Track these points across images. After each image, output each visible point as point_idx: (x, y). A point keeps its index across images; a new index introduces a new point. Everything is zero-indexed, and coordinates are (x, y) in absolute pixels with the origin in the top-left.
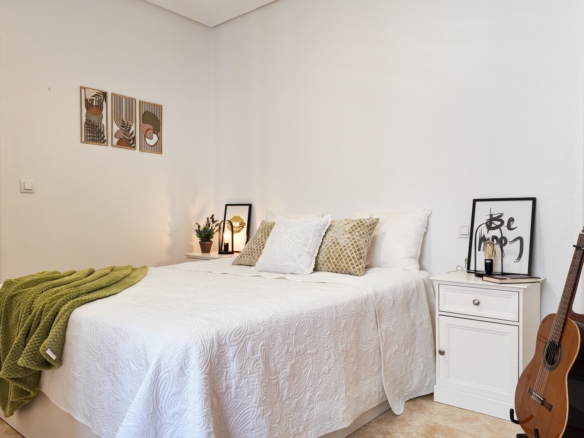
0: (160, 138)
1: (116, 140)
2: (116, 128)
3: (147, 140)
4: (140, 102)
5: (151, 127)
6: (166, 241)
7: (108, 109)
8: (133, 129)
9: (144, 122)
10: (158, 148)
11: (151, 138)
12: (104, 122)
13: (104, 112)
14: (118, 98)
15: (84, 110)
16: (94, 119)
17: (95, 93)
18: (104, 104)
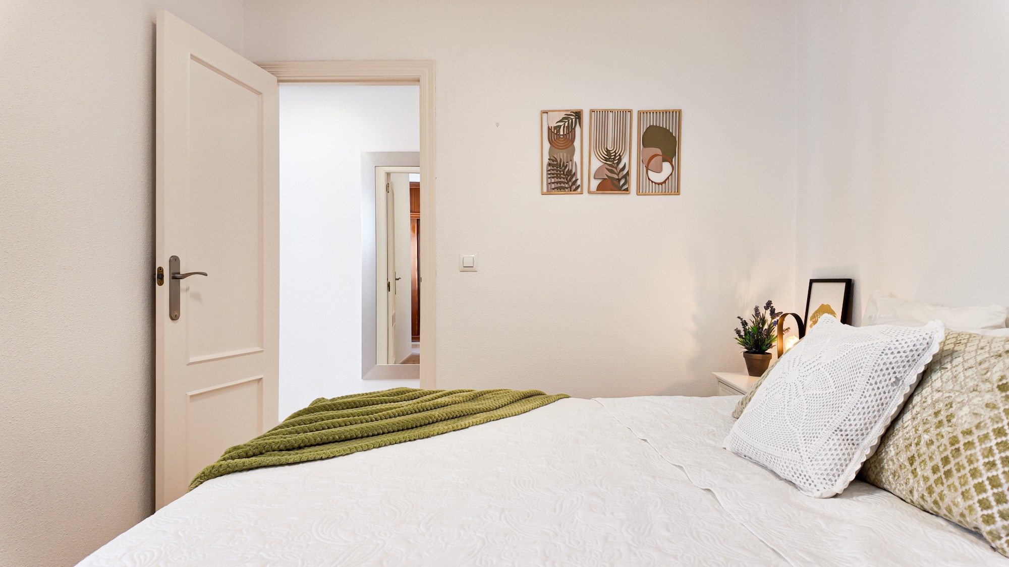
0: (676, 169)
1: (595, 183)
2: (597, 164)
3: (652, 175)
4: (639, 113)
5: (659, 151)
6: (688, 347)
7: (584, 136)
8: (625, 160)
9: (644, 146)
10: (672, 187)
11: (659, 170)
12: (577, 158)
13: (577, 143)
14: (601, 115)
15: (547, 145)
16: (561, 155)
17: (562, 115)
18: (578, 129)
